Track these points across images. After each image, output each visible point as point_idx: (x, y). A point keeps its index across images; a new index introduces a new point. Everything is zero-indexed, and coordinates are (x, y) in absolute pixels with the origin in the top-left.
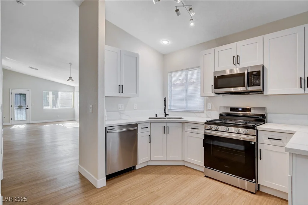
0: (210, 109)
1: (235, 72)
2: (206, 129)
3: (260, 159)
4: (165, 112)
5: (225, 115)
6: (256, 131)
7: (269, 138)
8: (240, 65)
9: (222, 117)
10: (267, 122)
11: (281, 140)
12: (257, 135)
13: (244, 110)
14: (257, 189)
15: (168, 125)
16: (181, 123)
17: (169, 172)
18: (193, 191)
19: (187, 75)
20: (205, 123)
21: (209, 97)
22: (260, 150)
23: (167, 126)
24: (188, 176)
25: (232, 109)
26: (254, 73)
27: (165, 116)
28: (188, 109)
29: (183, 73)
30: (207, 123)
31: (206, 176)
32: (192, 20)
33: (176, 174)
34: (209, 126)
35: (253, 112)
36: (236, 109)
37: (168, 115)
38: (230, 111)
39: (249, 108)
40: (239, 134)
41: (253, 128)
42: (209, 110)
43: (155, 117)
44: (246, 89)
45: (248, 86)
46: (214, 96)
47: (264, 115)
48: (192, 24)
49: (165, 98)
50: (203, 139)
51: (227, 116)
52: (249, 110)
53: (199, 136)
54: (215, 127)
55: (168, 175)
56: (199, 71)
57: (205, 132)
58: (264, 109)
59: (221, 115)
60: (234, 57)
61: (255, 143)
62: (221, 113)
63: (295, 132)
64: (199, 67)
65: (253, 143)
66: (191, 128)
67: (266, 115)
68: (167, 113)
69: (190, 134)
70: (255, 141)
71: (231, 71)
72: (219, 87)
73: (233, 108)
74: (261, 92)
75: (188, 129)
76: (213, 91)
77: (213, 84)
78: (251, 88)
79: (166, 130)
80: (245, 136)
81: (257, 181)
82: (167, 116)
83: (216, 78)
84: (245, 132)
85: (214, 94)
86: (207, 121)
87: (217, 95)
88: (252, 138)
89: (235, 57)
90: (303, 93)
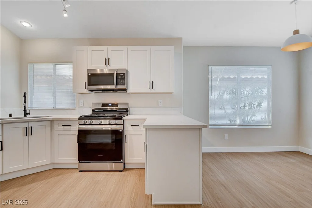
0: (83, 105)
1: (105, 72)
2: (79, 124)
3: (126, 143)
4: (25, 110)
5: (97, 111)
6: (123, 120)
7: (131, 125)
8: (110, 66)
9: (94, 112)
10: (129, 115)
11: (138, 125)
12: (124, 124)
13: (113, 105)
14: (124, 168)
15: (31, 124)
16: (50, 122)
17: (33, 181)
18: (68, 188)
19: (55, 70)
20: (79, 119)
21: (81, 93)
22: (126, 135)
23: (30, 126)
24: (60, 177)
25: (103, 105)
26: (121, 75)
27: (25, 116)
28: (57, 107)
29: (51, 66)
30: (81, 118)
31: (80, 171)
32: (66, 11)
33: (44, 180)
34: (83, 121)
35: (120, 107)
36: (107, 105)
37: (29, 114)
38: (102, 107)
39: (116, 104)
40: (110, 125)
41: (121, 118)
42: (81, 107)
43: (8, 117)
44: (115, 87)
45: (117, 85)
46: (87, 92)
47: (128, 108)
48: (65, 15)
49: (25, 94)
50: (77, 135)
51: (98, 111)
52: (117, 105)
53: (72, 132)
54: (89, 121)
55: (34, 184)
56: (70, 66)
57: (79, 128)
58: (127, 104)
59: (93, 111)
60: (105, 58)
61: (122, 130)
62: (93, 109)
63: (147, 118)
64: (71, 62)
65: (121, 131)
66: (63, 126)
67: (128, 109)
68: (28, 112)
69: (62, 132)
70: (123, 129)
71: (102, 70)
72: (92, 84)
73: (105, 104)
74: (125, 90)
75: (58, 127)
76: (86, 88)
77: (86, 81)
78: (119, 87)
79: (29, 132)
80: (115, 126)
81: (124, 161)
82: (28, 116)
83: (89, 75)
84: (115, 123)
85: (87, 90)
86: (81, 117)
87: (90, 92)
88: (120, 127)
89: (107, 58)
90: (150, 92)
